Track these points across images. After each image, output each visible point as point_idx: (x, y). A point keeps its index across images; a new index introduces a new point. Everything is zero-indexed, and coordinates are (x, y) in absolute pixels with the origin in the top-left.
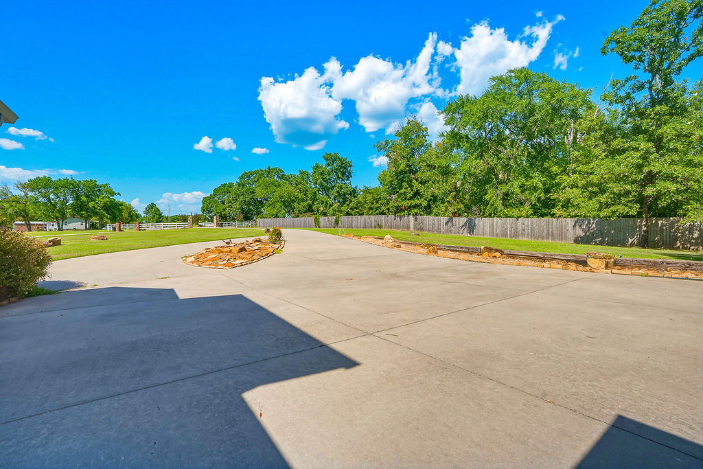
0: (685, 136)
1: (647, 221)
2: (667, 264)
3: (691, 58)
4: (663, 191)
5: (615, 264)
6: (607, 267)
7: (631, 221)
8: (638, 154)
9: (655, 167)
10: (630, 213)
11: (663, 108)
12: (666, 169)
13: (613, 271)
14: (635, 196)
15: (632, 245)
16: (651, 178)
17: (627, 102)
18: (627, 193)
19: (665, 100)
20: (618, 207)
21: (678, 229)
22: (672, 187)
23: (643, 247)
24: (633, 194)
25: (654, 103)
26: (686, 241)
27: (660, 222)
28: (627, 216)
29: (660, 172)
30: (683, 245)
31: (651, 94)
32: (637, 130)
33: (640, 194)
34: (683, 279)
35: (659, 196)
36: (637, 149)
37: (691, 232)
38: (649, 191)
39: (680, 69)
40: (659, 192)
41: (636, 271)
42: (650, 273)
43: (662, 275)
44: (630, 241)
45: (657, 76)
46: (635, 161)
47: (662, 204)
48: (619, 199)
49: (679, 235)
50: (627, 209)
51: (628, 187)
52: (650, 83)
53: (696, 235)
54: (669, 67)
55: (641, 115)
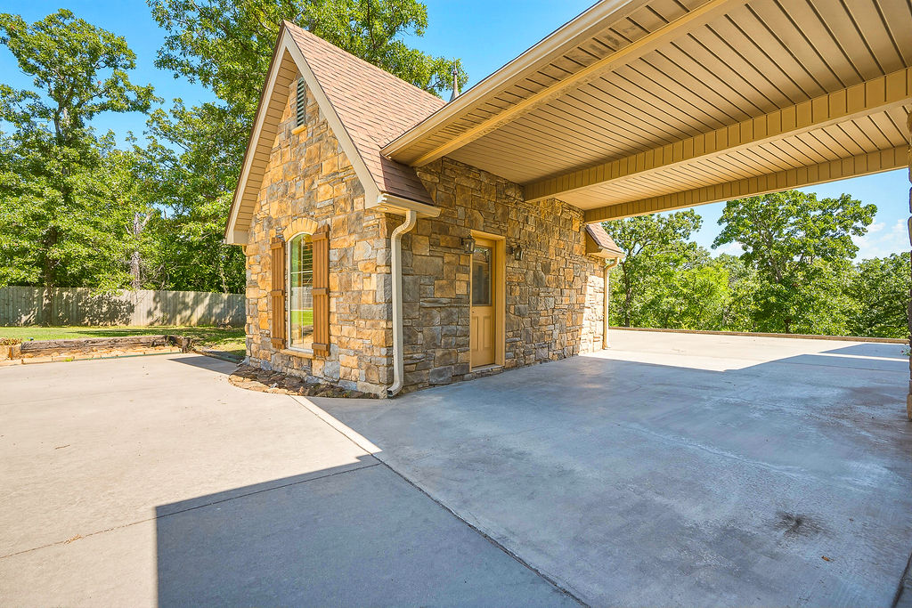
0: (96, 194)
1: (49, 292)
2: (93, 343)
3: (103, 108)
4: (73, 255)
5: (24, 350)
6: (11, 356)
7: (24, 291)
8: (42, 202)
9: (63, 223)
10: (29, 280)
11: (73, 153)
12: (77, 229)
13: (25, 360)
14: (34, 257)
15: (27, 324)
16: (55, 236)
17: (25, 125)
18: (24, 252)
19: (73, 142)
20: (9, 270)
21: (86, 302)
22: (84, 251)
23: (45, 325)
24: (32, 253)
25: (60, 141)
26: (95, 316)
27: (65, 294)
28: (23, 283)
29: (70, 230)
30: (91, 321)
31: (57, 129)
32: (38, 169)
33: (42, 256)
34: (112, 358)
35: (68, 260)
36: (40, 195)
37: (100, 306)
38: (55, 252)
39: (91, 114)
40: (68, 256)
41: (55, 355)
42: (77, 356)
43: (91, 356)
44: (24, 318)
45: (66, 110)
46: (37, 210)
47: (73, 270)
48: (12, 259)
49: (87, 309)
50: (23, 274)
51: (26, 244)
52: (57, 114)
53: (104, 309)
54: (79, 105)
55: (45, 150)
